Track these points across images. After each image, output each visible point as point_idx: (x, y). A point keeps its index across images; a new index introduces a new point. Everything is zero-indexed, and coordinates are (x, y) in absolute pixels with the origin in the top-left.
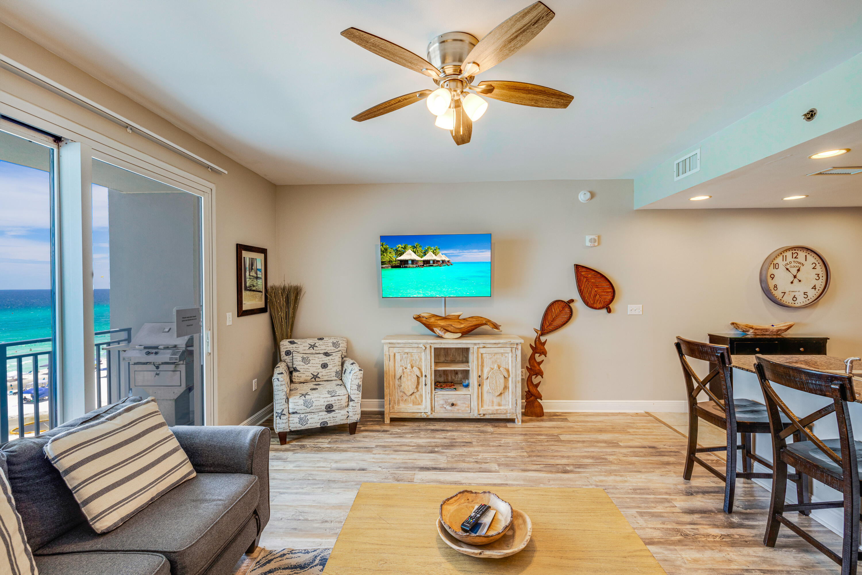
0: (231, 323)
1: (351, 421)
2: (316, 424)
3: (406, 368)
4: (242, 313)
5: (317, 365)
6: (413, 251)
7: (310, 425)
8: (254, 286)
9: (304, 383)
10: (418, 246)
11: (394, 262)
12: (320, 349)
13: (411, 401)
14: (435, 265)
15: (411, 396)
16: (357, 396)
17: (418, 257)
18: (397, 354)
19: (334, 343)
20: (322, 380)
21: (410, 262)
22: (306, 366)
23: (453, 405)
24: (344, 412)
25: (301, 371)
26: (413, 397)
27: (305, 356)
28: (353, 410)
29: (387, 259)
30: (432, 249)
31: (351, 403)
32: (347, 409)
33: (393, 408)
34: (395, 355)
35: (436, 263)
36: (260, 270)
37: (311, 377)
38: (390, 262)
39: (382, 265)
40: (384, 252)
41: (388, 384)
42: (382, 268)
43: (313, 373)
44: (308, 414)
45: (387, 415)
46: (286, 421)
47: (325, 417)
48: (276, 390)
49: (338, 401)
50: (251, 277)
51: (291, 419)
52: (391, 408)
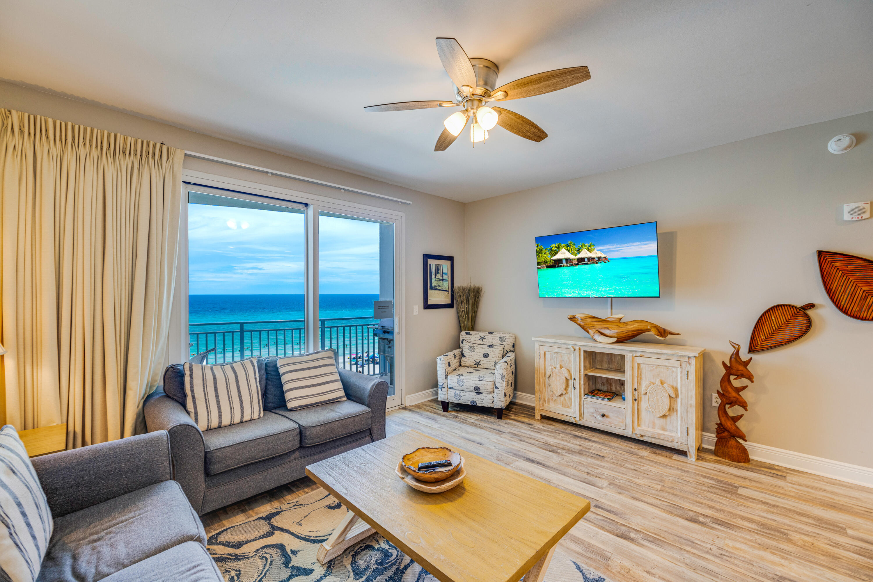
0: (417, 313)
1: (496, 406)
2: (467, 401)
3: (555, 368)
4: (427, 306)
5: (480, 354)
6: (567, 250)
7: (463, 401)
8: (439, 286)
9: (468, 367)
10: (571, 245)
11: (549, 262)
12: (487, 341)
13: (560, 402)
14: (590, 262)
15: (560, 397)
16: (501, 385)
17: (572, 255)
18: (547, 353)
19: (500, 338)
20: (483, 367)
21: (564, 261)
22: (471, 354)
23: (603, 415)
24: (490, 396)
25: (467, 357)
26: (562, 398)
27: (472, 345)
28: (498, 397)
29: (542, 259)
30: (586, 246)
31: (496, 390)
32: (492, 395)
33: (543, 406)
34: (545, 353)
35: (592, 261)
36: (446, 274)
37: (474, 364)
38: (545, 262)
39: (538, 265)
40: (539, 253)
41: (538, 381)
42: (538, 268)
43: (476, 361)
44: (461, 392)
45: (538, 411)
46: (446, 393)
47: (474, 397)
48: (438, 367)
49: (485, 386)
50: (437, 279)
51: (449, 392)
52: (541, 405)
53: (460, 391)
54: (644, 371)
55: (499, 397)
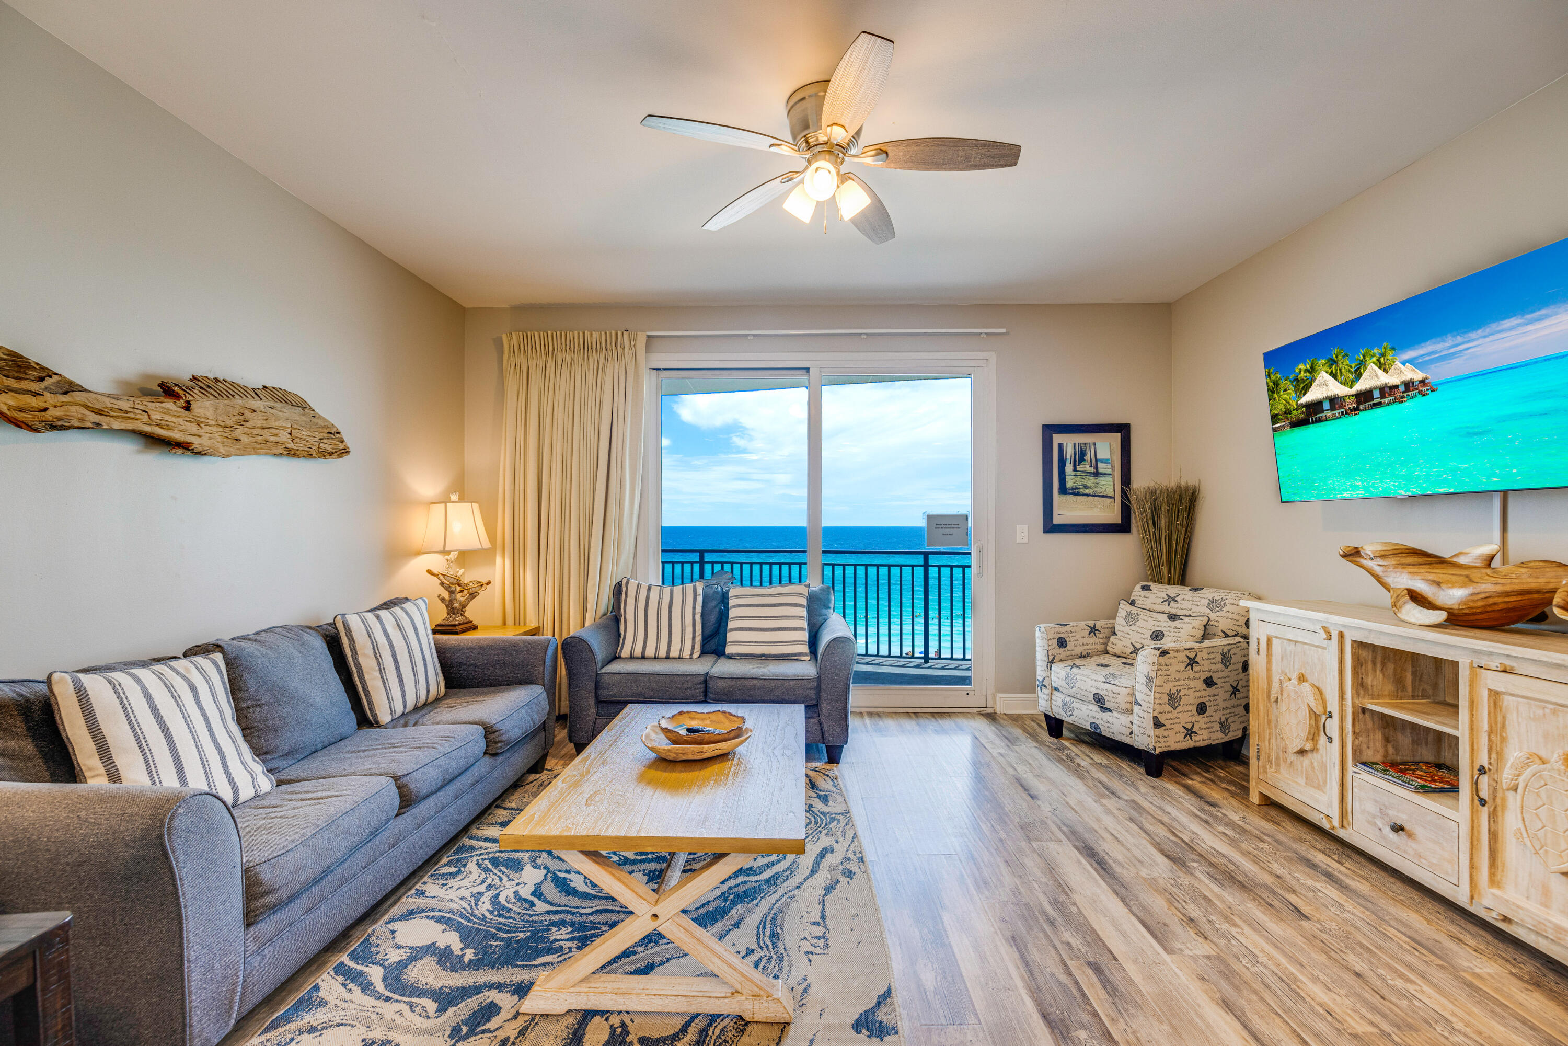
0: (1026, 540)
1: (1136, 743)
2: (1084, 722)
3: (1289, 680)
4: (1050, 527)
5: (1144, 631)
6: (1331, 374)
7: (1076, 720)
8: (1086, 487)
9: (1118, 656)
10: (1340, 357)
11: (1295, 412)
12: (1178, 606)
13: (1301, 771)
14: (1386, 400)
15: (1301, 758)
16: (1147, 698)
17: (1342, 386)
18: (1275, 641)
19: (1211, 601)
21: (1326, 405)
22: (1127, 629)
23: (1398, 828)
24: (1124, 719)
25: (1120, 636)
26: (1306, 761)
27: (1135, 611)
28: (1140, 724)
29: (1280, 407)
30: (1373, 356)
31: (1136, 708)
32: (1130, 718)
33: (1265, 772)
34: (1268, 641)
35: (1390, 395)
36: (1107, 461)
37: (1130, 651)
38: (1287, 412)
39: (1273, 423)
40: (1273, 392)
41: (1255, 709)
42: (1275, 430)
43: (1134, 644)
44: (1075, 700)
45: (1258, 779)
46: (1047, 697)
47: (1097, 716)
48: (1037, 645)
49: (1114, 695)
50: (1079, 473)
51: (1054, 697)
52: (1261, 770)
53: (1073, 699)
54: (1512, 718)
55: (1142, 725)
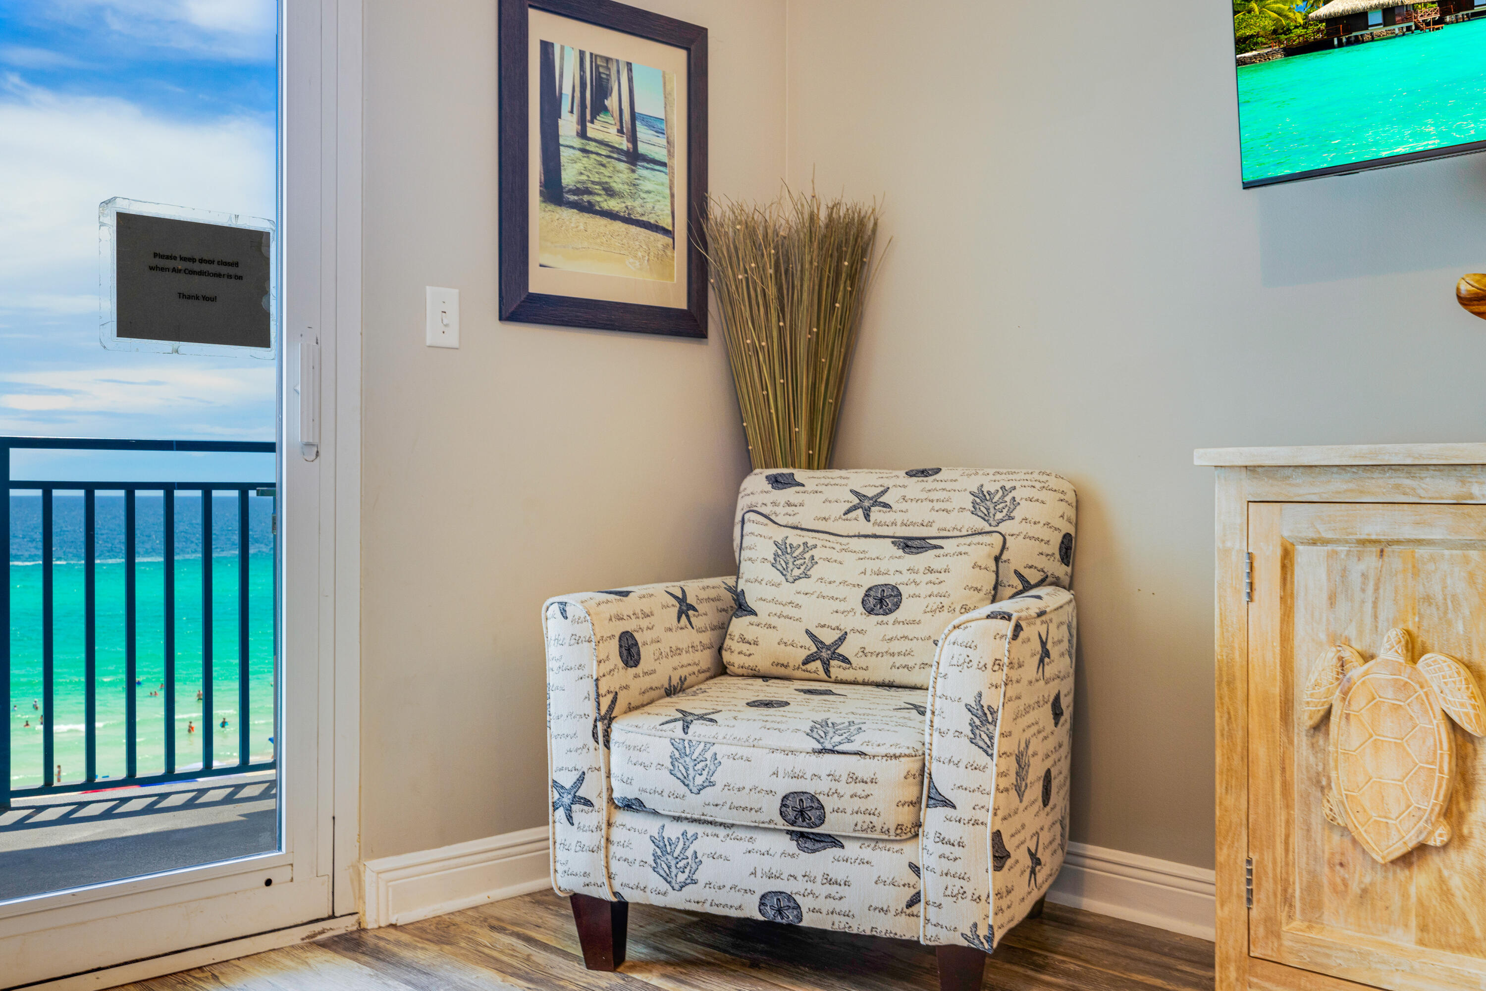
0: (451, 339)
1: (931, 931)
2: (735, 899)
3: (1367, 657)
4: (520, 304)
5: (842, 592)
7: (708, 894)
8: (610, 192)
9: (765, 677)
12: (899, 517)
13: (1405, 910)
15: (1402, 874)
16: (972, 779)
18: (1304, 556)
19: (981, 497)
20: (861, 676)
22: (787, 591)
24: (890, 861)
25: (763, 616)
27: (795, 538)
28: (946, 865)
31: (933, 818)
32: (911, 853)
33: (1274, 933)
34: (1287, 557)
36: (657, 125)
37: (804, 654)
41: (1236, 761)
43: (816, 632)
44: (699, 829)
45: (1233, 974)
46: (596, 839)
47: (787, 866)
48: (551, 664)
49: (859, 788)
50: (592, 146)
51: (617, 834)
52: (1259, 931)
53: (692, 829)
55: (956, 867)
